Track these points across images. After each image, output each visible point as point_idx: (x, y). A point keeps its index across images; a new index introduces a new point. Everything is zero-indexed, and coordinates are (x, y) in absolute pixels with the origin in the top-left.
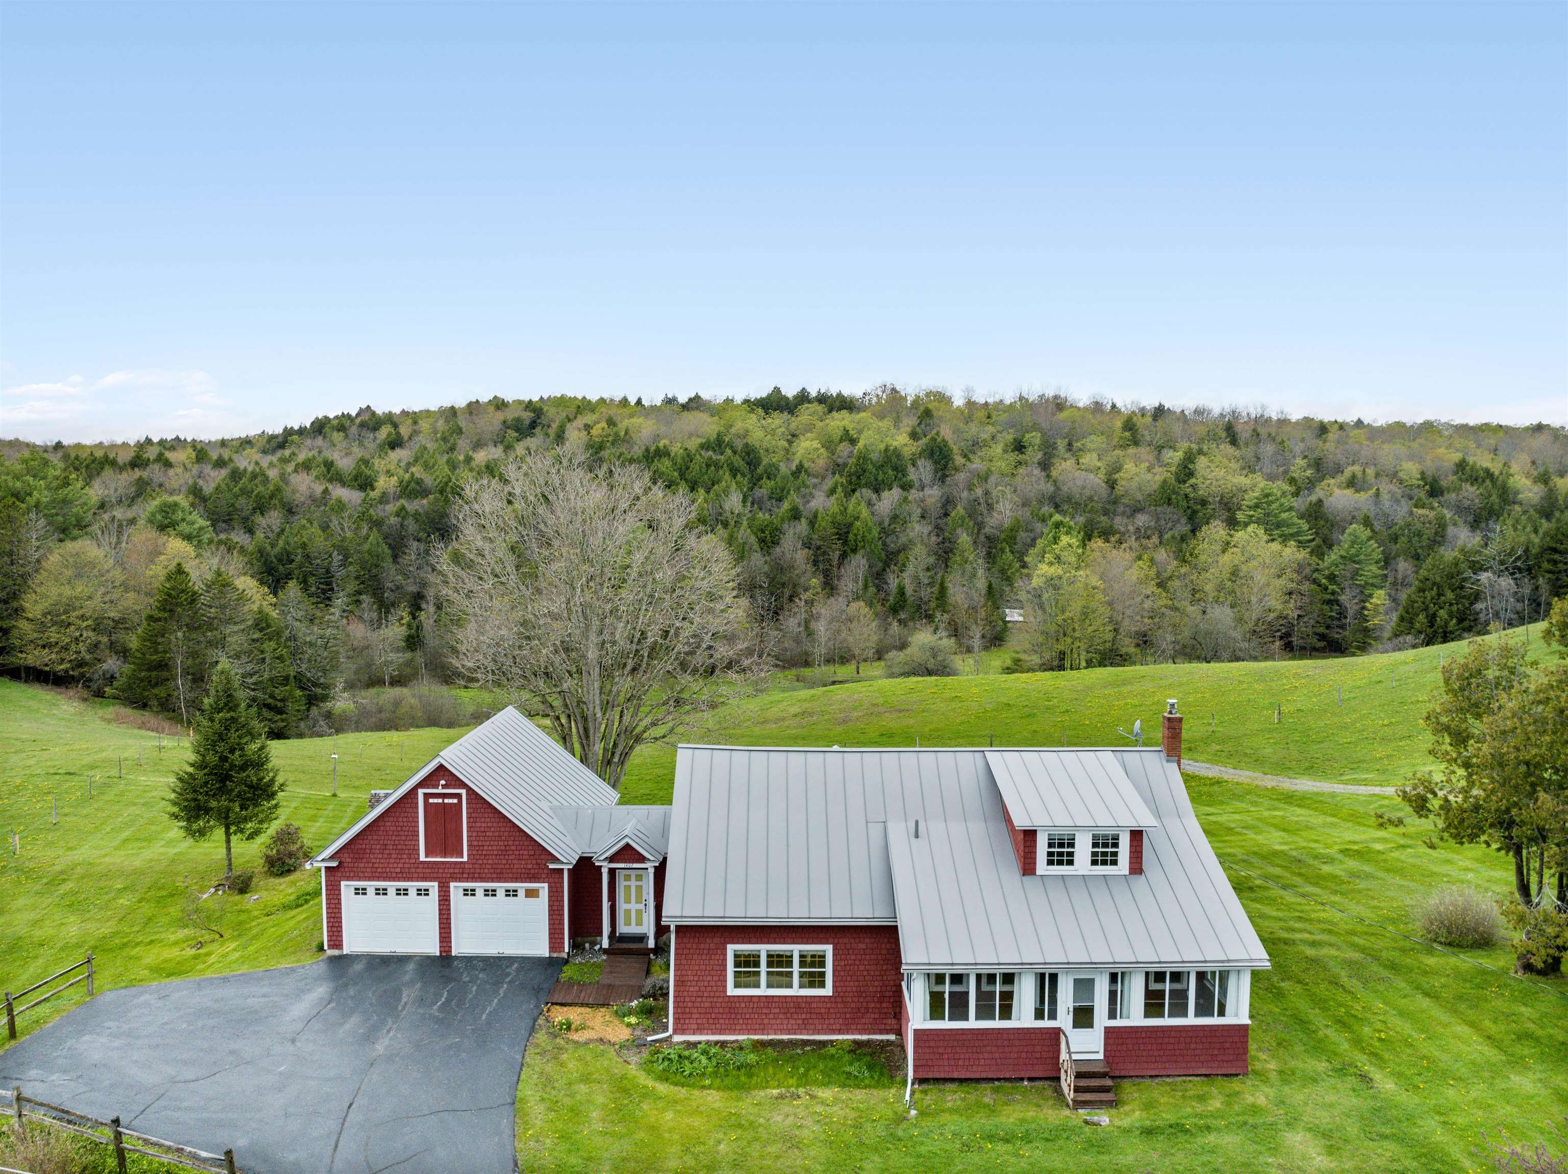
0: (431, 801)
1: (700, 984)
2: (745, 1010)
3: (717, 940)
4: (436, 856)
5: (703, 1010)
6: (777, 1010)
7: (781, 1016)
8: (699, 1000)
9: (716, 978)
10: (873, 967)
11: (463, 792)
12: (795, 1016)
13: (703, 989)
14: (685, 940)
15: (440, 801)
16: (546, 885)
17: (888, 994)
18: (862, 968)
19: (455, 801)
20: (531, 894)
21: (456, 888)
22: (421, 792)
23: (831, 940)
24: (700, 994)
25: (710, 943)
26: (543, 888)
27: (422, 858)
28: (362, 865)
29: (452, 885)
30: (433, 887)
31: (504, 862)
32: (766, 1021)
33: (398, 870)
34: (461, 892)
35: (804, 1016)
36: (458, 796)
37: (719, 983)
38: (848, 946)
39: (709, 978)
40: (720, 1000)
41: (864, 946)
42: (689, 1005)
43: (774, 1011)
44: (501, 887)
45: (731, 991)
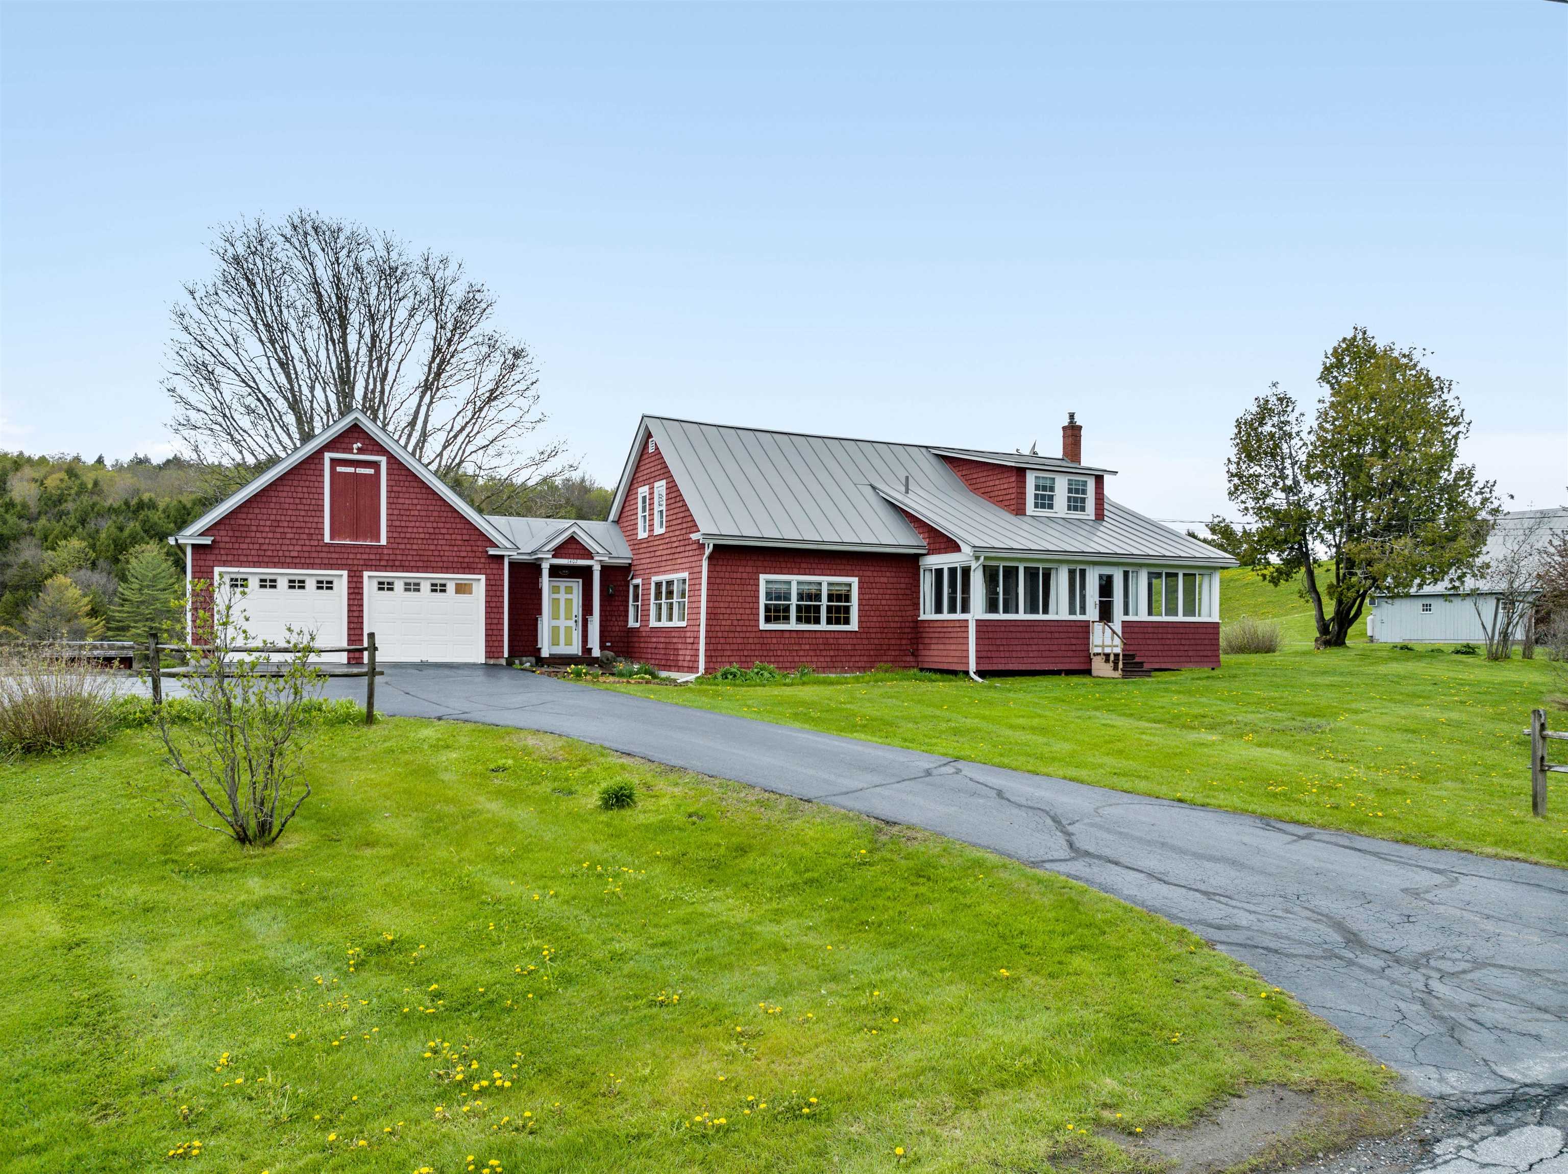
0: (339, 469)
1: (732, 617)
2: (776, 647)
3: (749, 569)
4: (345, 539)
5: (736, 647)
6: (807, 647)
7: (812, 653)
8: (731, 635)
9: (748, 611)
10: (894, 602)
11: (383, 460)
12: (824, 653)
13: (735, 623)
14: (718, 568)
15: (351, 470)
16: (483, 577)
17: (906, 630)
18: (884, 602)
19: (371, 471)
20: (462, 589)
21: (369, 580)
22: (328, 456)
23: (856, 572)
24: (733, 629)
25: (743, 570)
26: (479, 584)
27: (327, 539)
28: (245, 546)
29: (366, 574)
30: (341, 579)
31: (432, 547)
32: (797, 659)
33: (295, 554)
34: (375, 585)
35: (832, 653)
36: (376, 465)
37: (752, 617)
38: (872, 580)
39: (741, 611)
40: (753, 635)
41: (885, 580)
42: (722, 641)
43: (803, 647)
44: (426, 579)
45: (763, 626)
